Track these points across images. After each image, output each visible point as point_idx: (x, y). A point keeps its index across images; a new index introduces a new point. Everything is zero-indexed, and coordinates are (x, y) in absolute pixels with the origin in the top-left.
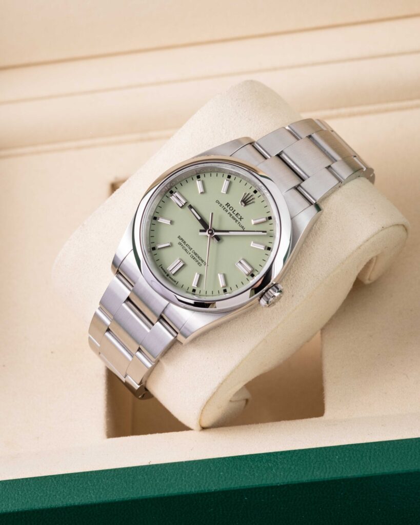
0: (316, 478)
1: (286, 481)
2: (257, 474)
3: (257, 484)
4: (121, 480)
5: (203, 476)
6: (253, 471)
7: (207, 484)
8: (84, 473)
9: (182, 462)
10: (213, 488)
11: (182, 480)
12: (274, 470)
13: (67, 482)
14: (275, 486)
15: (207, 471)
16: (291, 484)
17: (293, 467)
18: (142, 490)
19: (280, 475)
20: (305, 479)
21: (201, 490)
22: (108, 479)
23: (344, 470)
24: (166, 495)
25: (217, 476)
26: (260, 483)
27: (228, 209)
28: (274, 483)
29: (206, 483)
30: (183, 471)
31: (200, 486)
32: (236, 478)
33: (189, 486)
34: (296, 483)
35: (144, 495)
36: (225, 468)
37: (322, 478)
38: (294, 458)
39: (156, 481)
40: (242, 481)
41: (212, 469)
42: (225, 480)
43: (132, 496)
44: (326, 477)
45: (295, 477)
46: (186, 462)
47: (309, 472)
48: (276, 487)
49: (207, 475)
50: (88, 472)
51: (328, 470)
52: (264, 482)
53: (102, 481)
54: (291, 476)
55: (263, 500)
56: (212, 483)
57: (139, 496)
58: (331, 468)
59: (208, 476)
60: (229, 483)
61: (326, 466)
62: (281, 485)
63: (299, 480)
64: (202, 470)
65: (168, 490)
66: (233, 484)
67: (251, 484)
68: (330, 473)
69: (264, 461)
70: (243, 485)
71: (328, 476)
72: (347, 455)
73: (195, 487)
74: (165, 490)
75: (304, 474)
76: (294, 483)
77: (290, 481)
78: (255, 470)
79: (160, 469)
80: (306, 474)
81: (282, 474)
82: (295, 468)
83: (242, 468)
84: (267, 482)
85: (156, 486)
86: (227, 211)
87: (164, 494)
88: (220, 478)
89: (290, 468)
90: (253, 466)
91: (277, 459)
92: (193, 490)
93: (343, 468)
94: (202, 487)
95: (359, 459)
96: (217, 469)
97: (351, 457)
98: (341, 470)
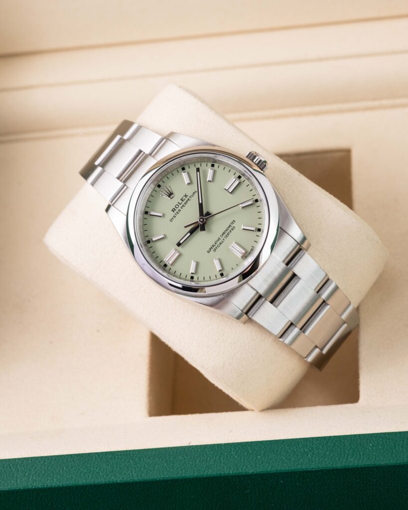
0: (350, 464)
1: (321, 467)
2: (293, 459)
3: (293, 468)
4: (162, 460)
5: (241, 459)
6: (290, 455)
7: (245, 467)
8: (127, 451)
9: (221, 444)
10: (251, 471)
11: (221, 462)
12: (309, 455)
13: (111, 459)
14: (310, 471)
15: (245, 454)
16: (325, 470)
17: (328, 453)
18: (182, 470)
19: (316, 460)
20: (339, 465)
21: (238, 472)
22: (149, 458)
24: (204, 476)
25: (254, 460)
26: (295, 468)
28: (309, 468)
29: (243, 466)
30: (221, 453)
31: (238, 468)
32: (273, 462)
33: (227, 468)
34: (331, 468)
35: (183, 475)
36: (262, 452)
37: (356, 464)
38: (329, 444)
39: (196, 462)
40: (278, 465)
41: (250, 452)
42: (262, 463)
43: (172, 476)
44: (360, 464)
45: (330, 463)
46: (225, 444)
47: (343, 458)
48: (311, 472)
49: (244, 458)
50: (130, 451)
51: (361, 456)
52: (299, 467)
53: (143, 460)
54: (326, 461)
55: (298, 484)
56: (249, 466)
57: (179, 476)
58: (365, 455)
59: (246, 459)
60: (266, 466)
61: (360, 452)
62: (316, 471)
63: (334, 466)
64: (240, 453)
65: (207, 471)
66: (269, 468)
67: (287, 468)
68: (363, 459)
69: (300, 446)
70: (279, 469)
71: (362, 463)
72: (381, 443)
73: (232, 469)
74: (204, 471)
75: (339, 460)
76: (328, 468)
77: (324, 466)
78: (291, 454)
79: (199, 451)
80: (340, 461)
81: (317, 459)
83: (279, 452)
84: (302, 466)
85: (195, 466)
87: (203, 475)
88: (257, 461)
89: (325, 454)
90: (290, 451)
91: (313, 444)
92: (231, 472)
93: (376, 456)
94: (240, 469)
95: (392, 448)
96: (254, 453)
97: (384, 445)
98: (374, 458)
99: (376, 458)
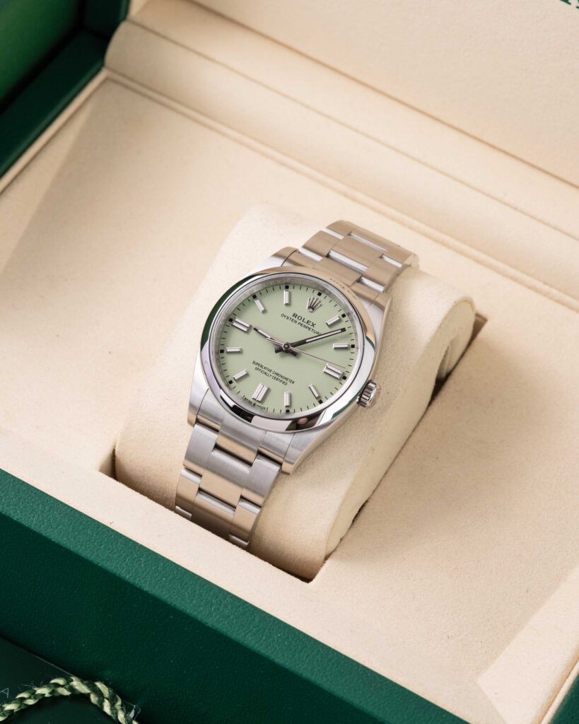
0: (246, 642)
1: (216, 627)
2: (194, 602)
3: (188, 611)
4: (71, 523)
5: (146, 570)
6: (194, 596)
7: (144, 580)
9: (137, 544)
10: (147, 588)
11: (125, 561)
12: (213, 608)
15: (153, 568)
16: (218, 632)
17: (232, 617)
18: (81, 546)
19: (216, 617)
20: (234, 636)
21: (134, 581)
22: (59, 514)
23: (276, 652)
24: (99, 565)
25: (158, 579)
26: (191, 612)
27: (296, 319)
28: (204, 620)
30: (131, 552)
32: (174, 593)
33: (126, 570)
34: (224, 634)
36: (171, 577)
37: (251, 645)
38: (240, 608)
39: (101, 545)
40: (177, 599)
41: (159, 568)
42: (162, 588)
44: (255, 647)
45: (227, 628)
46: (141, 545)
47: (244, 632)
48: (203, 625)
49: (150, 571)
51: (262, 641)
52: (195, 613)
54: (224, 624)
56: (148, 582)
58: (266, 642)
59: (151, 573)
60: (164, 593)
61: (263, 636)
62: (209, 627)
63: (229, 633)
64: (149, 564)
65: (104, 562)
66: (167, 596)
67: (183, 607)
68: (261, 645)
69: (211, 593)
70: (175, 603)
71: (257, 647)
72: (290, 639)
73: (131, 575)
74: (103, 560)
76: (222, 632)
77: (220, 628)
78: (196, 596)
79: (112, 537)
80: (239, 632)
81: (218, 617)
82: (233, 619)
84: (198, 615)
85: (97, 550)
86: (296, 322)
87: (98, 563)
88: (159, 582)
89: (229, 616)
90: (197, 592)
91: (224, 599)
92: (127, 577)
93: (276, 649)
94: (137, 579)
95: (297, 651)
96: (163, 572)
97: (291, 644)
99: (274, 651)
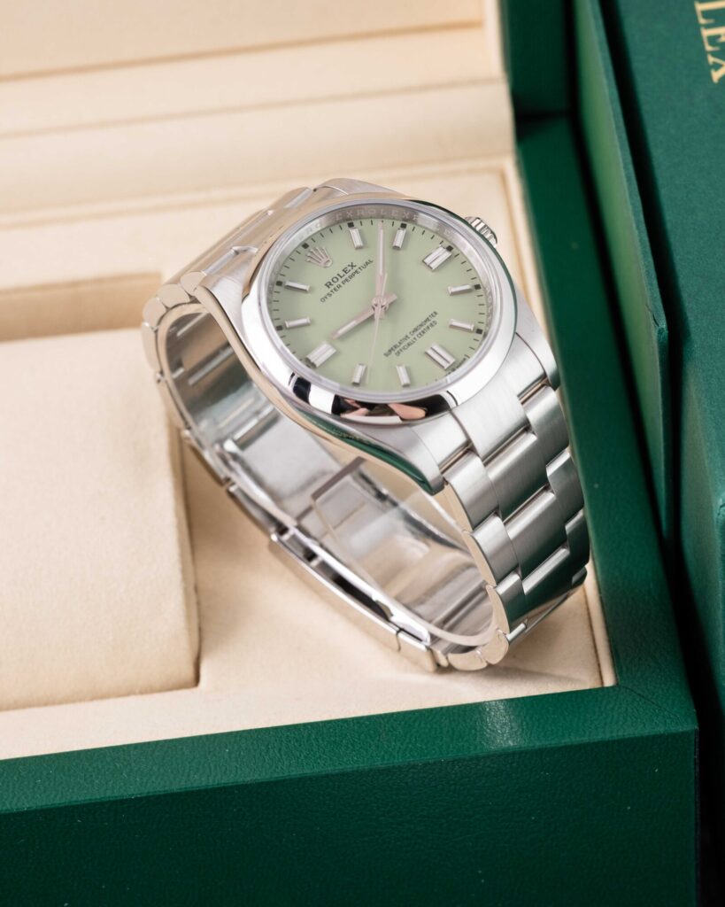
0: (195, 785)
1: (146, 791)
2: (96, 782)
3: (98, 797)
5: (8, 786)
6: (92, 776)
7: (15, 799)
10: (26, 805)
14: (126, 800)
15: (15, 778)
16: (153, 796)
17: (155, 768)
19: (136, 781)
20: (176, 786)
21: (4, 808)
23: (239, 772)
25: (31, 787)
26: (103, 796)
28: (125, 794)
29: (13, 798)
31: (4, 803)
32: (63, 788)
34: (162, 793)
37: (204, 784)
38: (157, 754)
40: (73, 792)
41: (23, 774)
42: (45, 792)
44: (211, 783)
45: (159, 783)
47: (182, 775)
48: (129, 801)
51: (213, 771)
52: (109, 793)
54: (153, 783)
55: (106, 824)
56: (23, 797)
58: (218, 769)
59: (17, 786)
60: (52, 796)
61: (209, 764)
62: (136, 798)
63: (166, 788)
64: (6, 777)
66: (58, 798)
67: (88, 797)
68: (216, 775)
69: (108, 759)
70: (74, 799)
71: (214, 781)
72: (244, 746)
75: (175, 779)
76: (158, 793)
77: (151, 790)
78: (93, 774)
80: (177, 779)
81: (138, 779)
82: (159, 769)
84: (113, 793)
88: (36, 789)
89: (151, 770)
90: (90, 769)
91: (129, 755)
93: (236, 767)
94: (7, 802)
95: (263, 753)
96: (30, 775)
97: (249, 751)
98: (234, 772)
99: (237, 772)
